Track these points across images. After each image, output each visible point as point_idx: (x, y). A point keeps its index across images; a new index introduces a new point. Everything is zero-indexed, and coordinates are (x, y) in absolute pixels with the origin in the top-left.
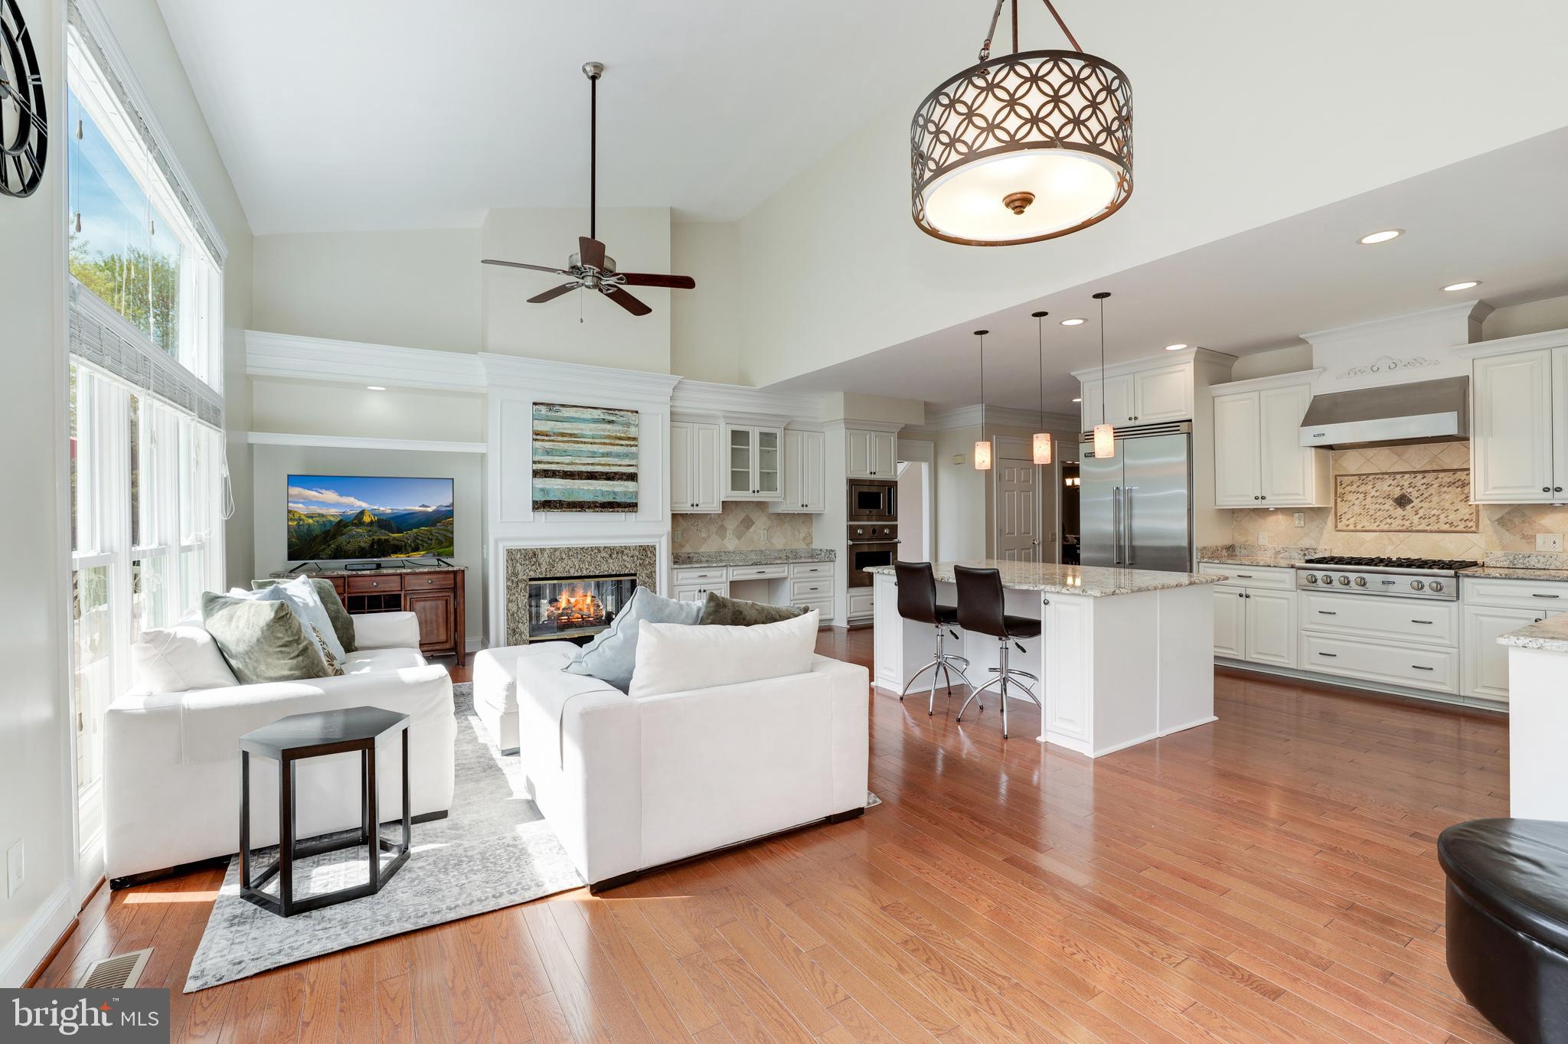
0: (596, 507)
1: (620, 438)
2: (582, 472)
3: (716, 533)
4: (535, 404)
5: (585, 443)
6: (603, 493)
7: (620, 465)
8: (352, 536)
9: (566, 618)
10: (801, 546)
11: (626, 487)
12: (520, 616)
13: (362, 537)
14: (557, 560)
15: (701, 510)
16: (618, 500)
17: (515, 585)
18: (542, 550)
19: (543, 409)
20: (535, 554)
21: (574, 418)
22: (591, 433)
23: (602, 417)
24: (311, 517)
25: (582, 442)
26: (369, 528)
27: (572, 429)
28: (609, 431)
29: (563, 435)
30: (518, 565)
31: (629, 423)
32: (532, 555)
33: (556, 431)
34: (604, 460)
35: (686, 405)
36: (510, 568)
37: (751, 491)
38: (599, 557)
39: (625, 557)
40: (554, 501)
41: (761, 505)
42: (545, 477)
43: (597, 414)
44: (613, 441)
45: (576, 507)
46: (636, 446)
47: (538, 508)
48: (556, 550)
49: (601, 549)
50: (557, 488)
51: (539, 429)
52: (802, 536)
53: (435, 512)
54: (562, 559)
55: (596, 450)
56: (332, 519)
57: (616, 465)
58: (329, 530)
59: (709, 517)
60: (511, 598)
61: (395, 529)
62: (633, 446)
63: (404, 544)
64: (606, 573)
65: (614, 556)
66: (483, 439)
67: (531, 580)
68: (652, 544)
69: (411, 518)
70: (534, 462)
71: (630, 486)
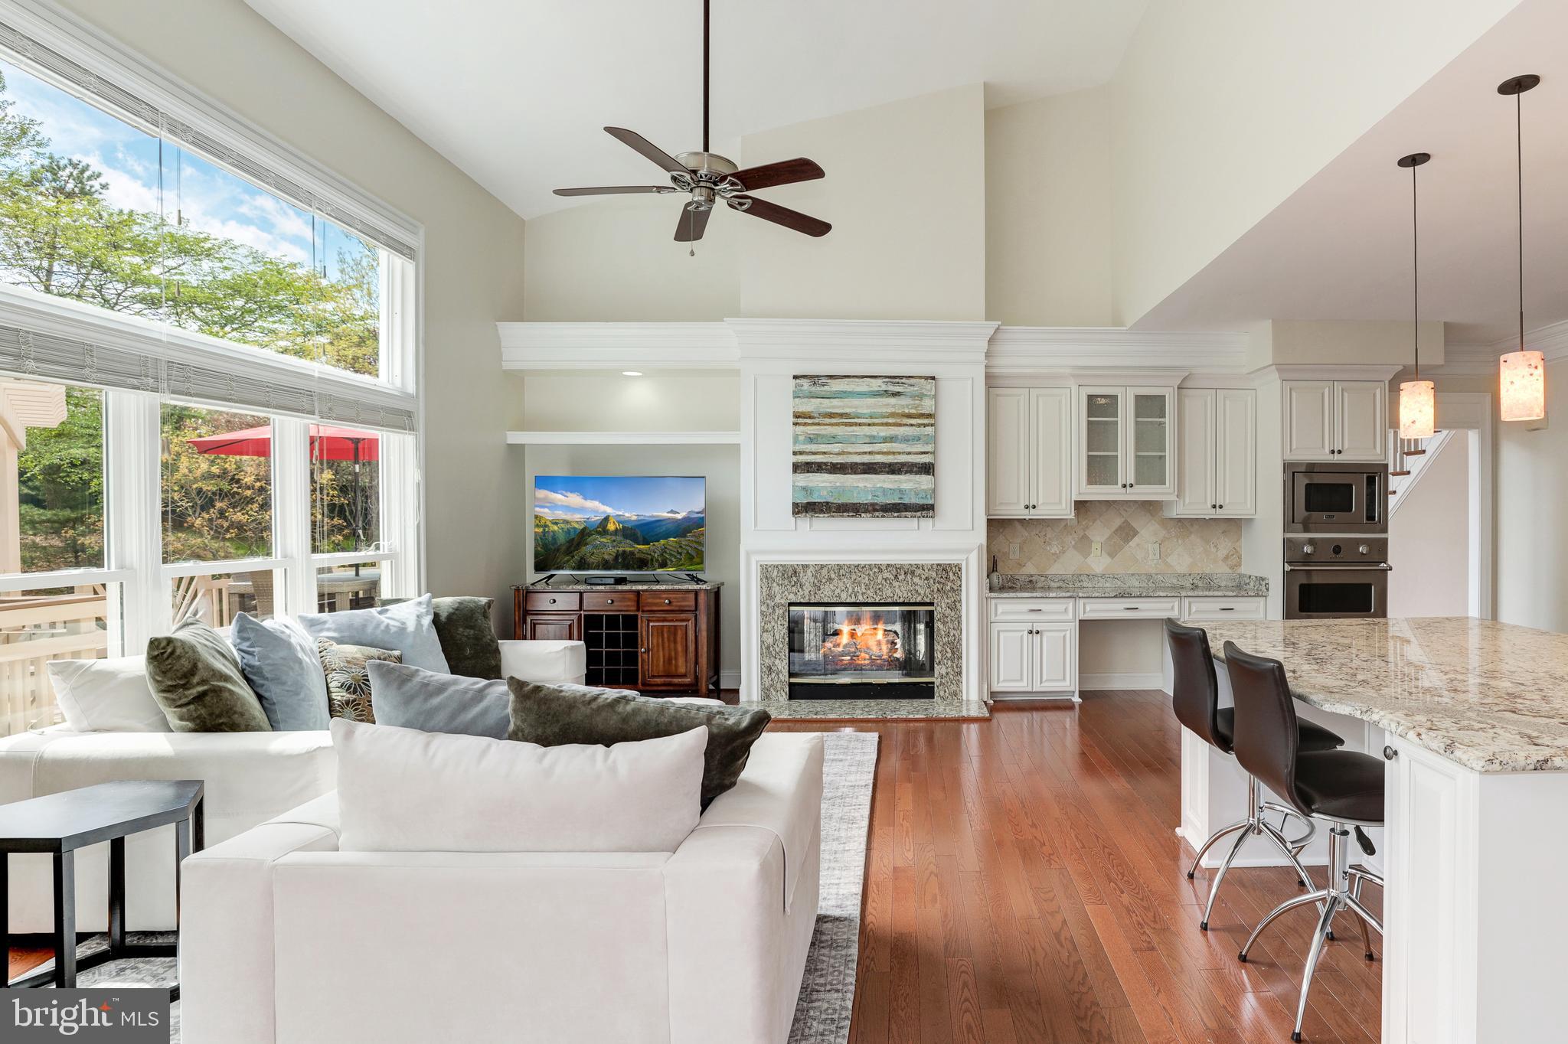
0: (875, 510)
1: (910, 416)
2: (856, 464)
3: (1074, 547)
4: (795, 377)
5: (860, 425)
6: (884, 491)
7: (909, 453)
8: (596, 547)
9: (849, 658)
10: (1220, 570)
11: (919, 483)
12: (777, 650)
13: (606, 547)
14: (824, 581)
15: (1042, 512)
16: (906, 501)
17: (770, 611)
18: (805, 567)
19: (805, 383)
20: (795, 572)
21: (845, 392)
22: (868, 411)
23: (884, 388)
24: (556, 524)
25: (856, 424)
26: (614, 538)
27: (843, 407)
28: (894, 406)
29: (831, 415)
30: (775, 584)
31: (923, 394)
32: (792, 574)
33: (822, 410)
34: (885, 447)
35: (1009, 362)
36: (764, 589)
37: (1120, 485)
38: (880, 577)
39: (916, 580)
40: (819, 503)
41: (1150, 507)
42: (808, 472)
43: (877, 385)
44: (899, 421)
45: (848, 511)
46: (932, 425)
47: (798, 513)
48: (822, 567)
49: (883, 568)
50: (824, 485)
51: (800, 410)
52: (1222, 552)
53: (684, 519)
54: (830, 579)
55: (875, 434)
56: (577, 526)
57: (903, 453)
58: (573, 539)
59: (1063, 524)
60: (766, 627)
61: (641, 539)
62: (928, 425)
63: (650, 557)
64: (889, 600)
65: (900, 578)
66: (735, 427)
67: (791, 604)
68: (956, 563)
69: (659, 526)
70: (795, 453)
71: (924, 481)
